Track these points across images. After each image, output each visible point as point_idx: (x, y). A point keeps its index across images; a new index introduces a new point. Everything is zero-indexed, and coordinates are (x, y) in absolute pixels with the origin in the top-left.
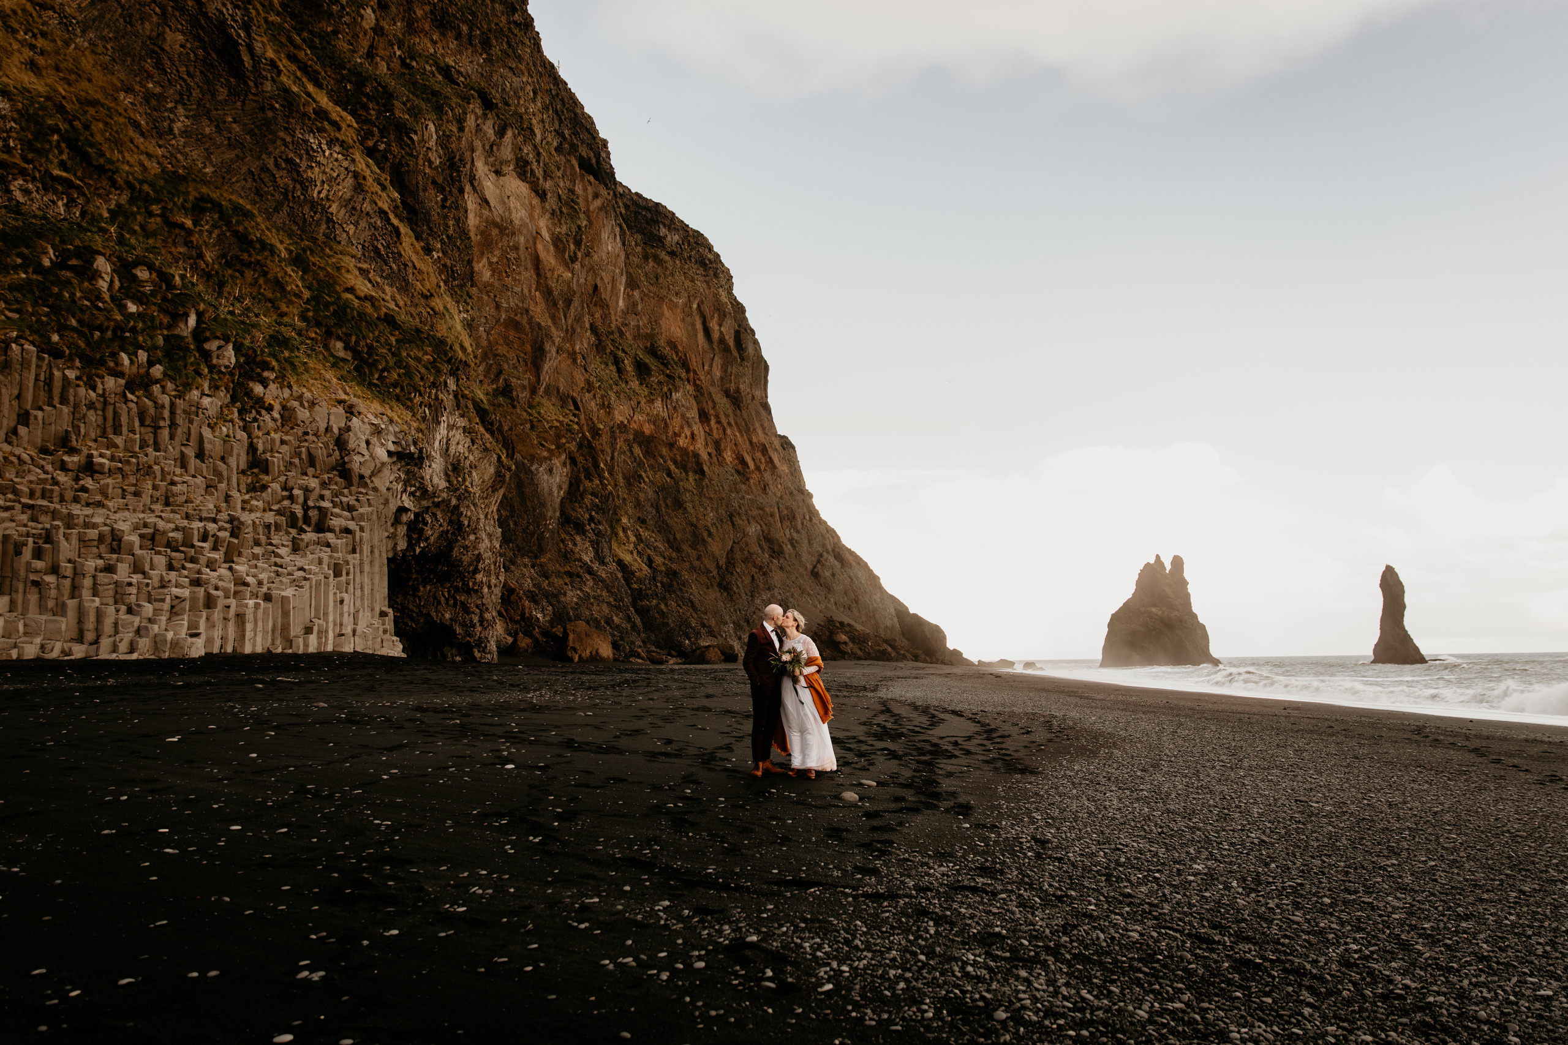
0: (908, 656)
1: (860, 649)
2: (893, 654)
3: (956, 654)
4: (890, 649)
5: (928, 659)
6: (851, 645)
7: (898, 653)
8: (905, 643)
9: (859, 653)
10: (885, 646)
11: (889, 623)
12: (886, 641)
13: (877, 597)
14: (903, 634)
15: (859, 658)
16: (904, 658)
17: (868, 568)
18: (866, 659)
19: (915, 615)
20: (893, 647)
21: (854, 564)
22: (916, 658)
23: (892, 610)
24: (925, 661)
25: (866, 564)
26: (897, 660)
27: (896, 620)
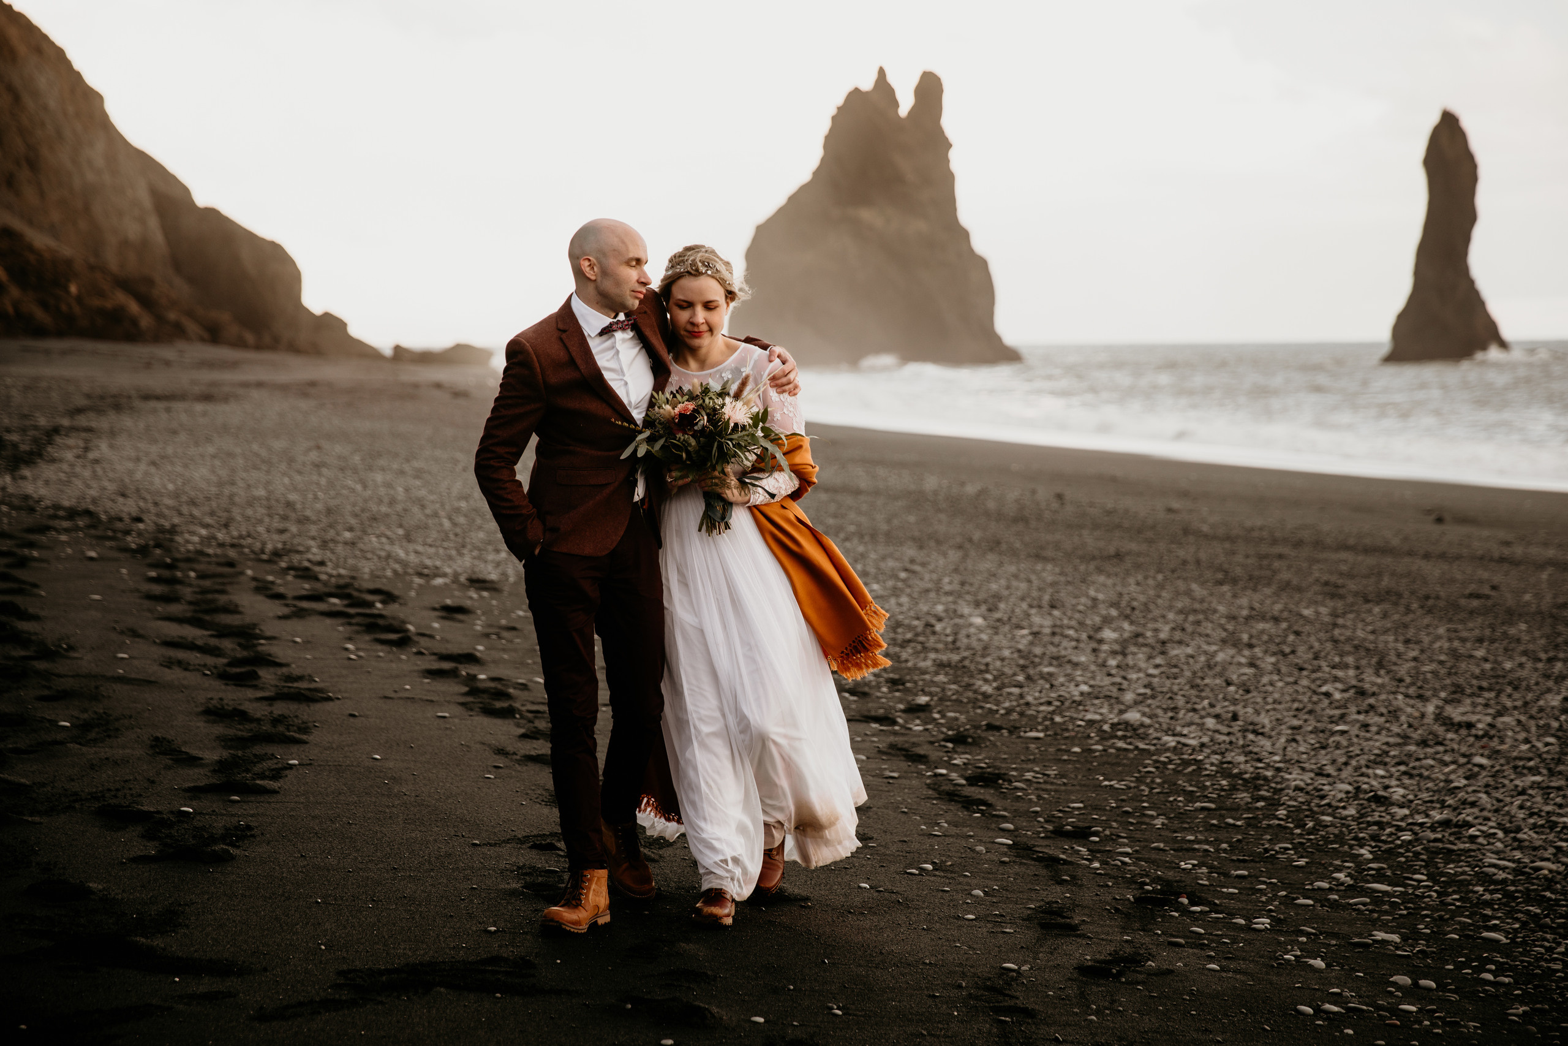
0: (191, 327)
1: (44, 305)
2: (146, 321)
3: (331, 325)
4: (134, 307)
5: (250, 337)
6: (15, 292)
7: (160, 319)
8: (181, 289)
9: (40, 314)
10: (121, 298)
11: (132, 230)
12: (124, 284)
13: (97, 153)
14: (177, 264)
15: (39, 332)
16: (177, 332)
17: (68, 64)
18: (60, 334)
19: (212, 214)
20: (146, 302)
21: (22, 49)
22: (214, 335)
23: (147, 201)
24: (240, 344)
25: (60, 53)
26: (157, 338)
27: (153, 222)
